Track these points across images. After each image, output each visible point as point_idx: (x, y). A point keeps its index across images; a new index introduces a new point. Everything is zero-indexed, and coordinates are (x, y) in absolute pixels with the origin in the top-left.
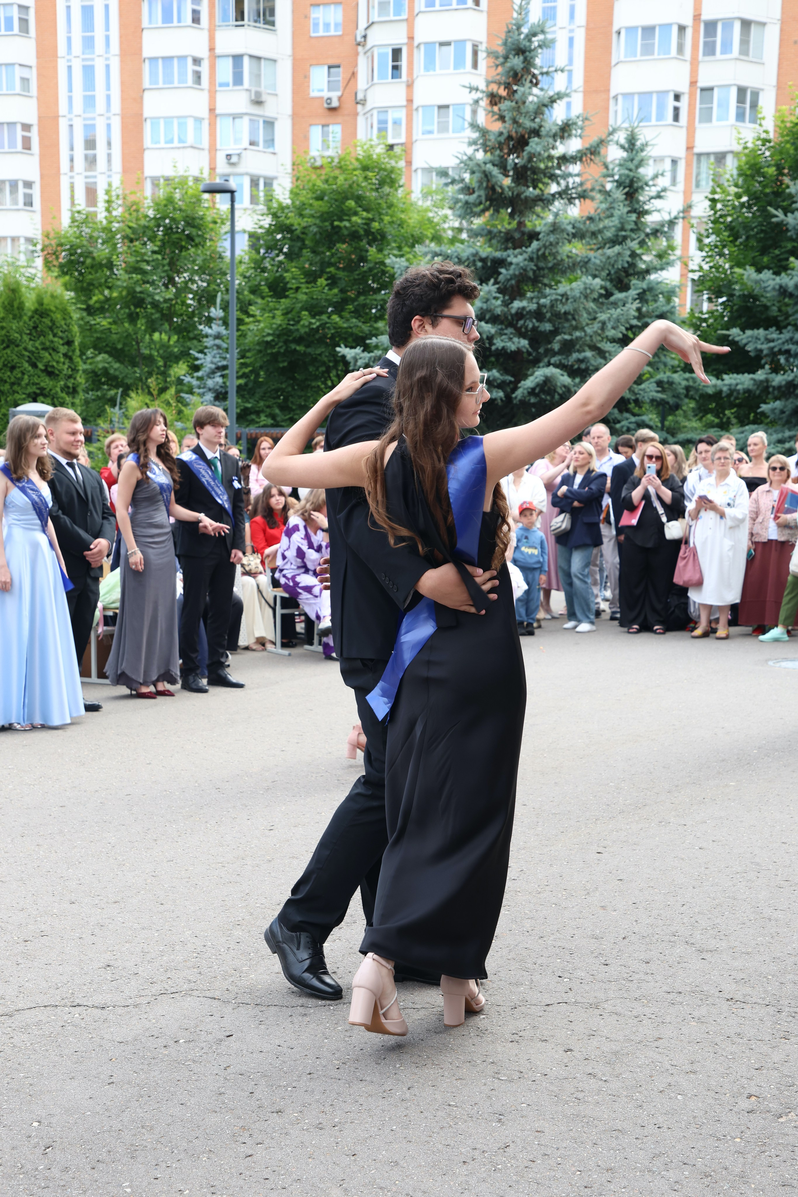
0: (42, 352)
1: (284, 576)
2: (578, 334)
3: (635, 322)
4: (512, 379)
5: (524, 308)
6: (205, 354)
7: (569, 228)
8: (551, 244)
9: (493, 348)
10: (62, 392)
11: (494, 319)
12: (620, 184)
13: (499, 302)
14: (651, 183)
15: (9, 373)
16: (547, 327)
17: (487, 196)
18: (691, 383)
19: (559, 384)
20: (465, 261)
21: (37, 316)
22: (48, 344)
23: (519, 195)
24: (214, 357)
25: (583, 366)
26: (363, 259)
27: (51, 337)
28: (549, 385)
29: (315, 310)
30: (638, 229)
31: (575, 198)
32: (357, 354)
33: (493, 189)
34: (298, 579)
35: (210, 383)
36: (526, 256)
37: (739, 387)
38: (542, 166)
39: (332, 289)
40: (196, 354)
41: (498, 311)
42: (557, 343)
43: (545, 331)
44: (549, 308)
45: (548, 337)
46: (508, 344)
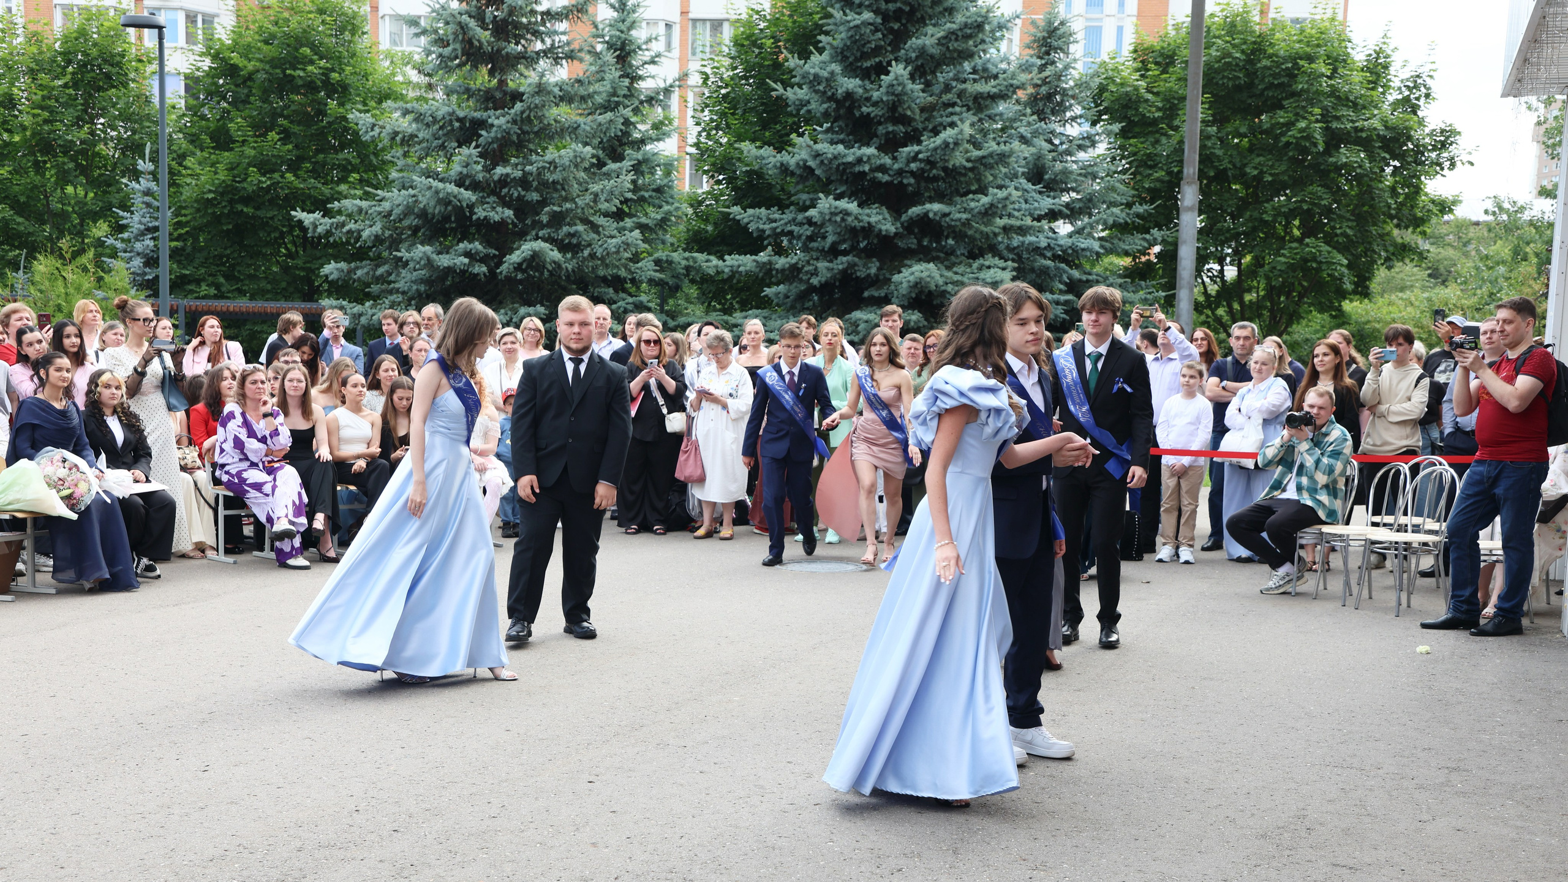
1: (227, 473)
2: (568, 205)
3: (629, 195)
4: (496, 253)
5: (507, 175)
6: (132, 213)
7: (556, 90)
8: (536, 106)
9: (474, 217)
11: (475, 186)
12: (610, 46)
13: (480, 167)
14: (644, 47)
16: (535, 196)
17: (463, 49)
18: (691, 264)
19: (548, 261)
23: (499, 51)
25: (574, 241)
26: (322, 113)
28: (537, 259)
29: (265, 166)
30: (632, 95)
31: (562, 58)
32: (315, 219)
33: (470, 42)
34: (245, 475)
35: (138, 246)
36: (508, 117)
37: (741, 269)
38: (524, 20)
39: (285, 144)
40: (120, 213)
41: (480, 177)
42: (544, 214)
43: (532, 201)
44: (536, 176)
45: (535, 208)
46: (491, 214)
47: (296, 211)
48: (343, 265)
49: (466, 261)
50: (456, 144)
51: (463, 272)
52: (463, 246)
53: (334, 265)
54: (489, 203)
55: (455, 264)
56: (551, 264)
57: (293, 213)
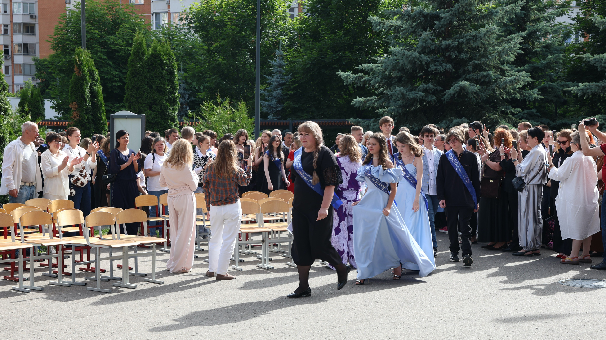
0: (155, 79)
2: (483, 59)
4: (442, 89)
5: (449, 45)
9: (429, 70)
10: (167, 102)
15: (136, 92)
16: (463, 56)
19: (469, 91)
20: (413, 18)
21: (153, 58)
22: (158, 74)
24: (277, 78)
25: (487, 80)
27: (161, 69)
28: (463, 92)
32: (348, 75)
36: (450, 12)
37: (588, 91)
39: (345, 36)
40: (267, 77)
41: (433, 47)
42: (470, 66)
43: (463, 59)
44: (466, 44)
45: (465, 62)
46: (439, 67)
47: (339, 71)
48: (362, 99)
49: (423, 94)
50: (422, 30)
51: (421, 101)
52: (422, 86)
53: (358, 99)
54: (438, 61)
55: (417, 96)
56: (472, 93)
57: (337, 73)
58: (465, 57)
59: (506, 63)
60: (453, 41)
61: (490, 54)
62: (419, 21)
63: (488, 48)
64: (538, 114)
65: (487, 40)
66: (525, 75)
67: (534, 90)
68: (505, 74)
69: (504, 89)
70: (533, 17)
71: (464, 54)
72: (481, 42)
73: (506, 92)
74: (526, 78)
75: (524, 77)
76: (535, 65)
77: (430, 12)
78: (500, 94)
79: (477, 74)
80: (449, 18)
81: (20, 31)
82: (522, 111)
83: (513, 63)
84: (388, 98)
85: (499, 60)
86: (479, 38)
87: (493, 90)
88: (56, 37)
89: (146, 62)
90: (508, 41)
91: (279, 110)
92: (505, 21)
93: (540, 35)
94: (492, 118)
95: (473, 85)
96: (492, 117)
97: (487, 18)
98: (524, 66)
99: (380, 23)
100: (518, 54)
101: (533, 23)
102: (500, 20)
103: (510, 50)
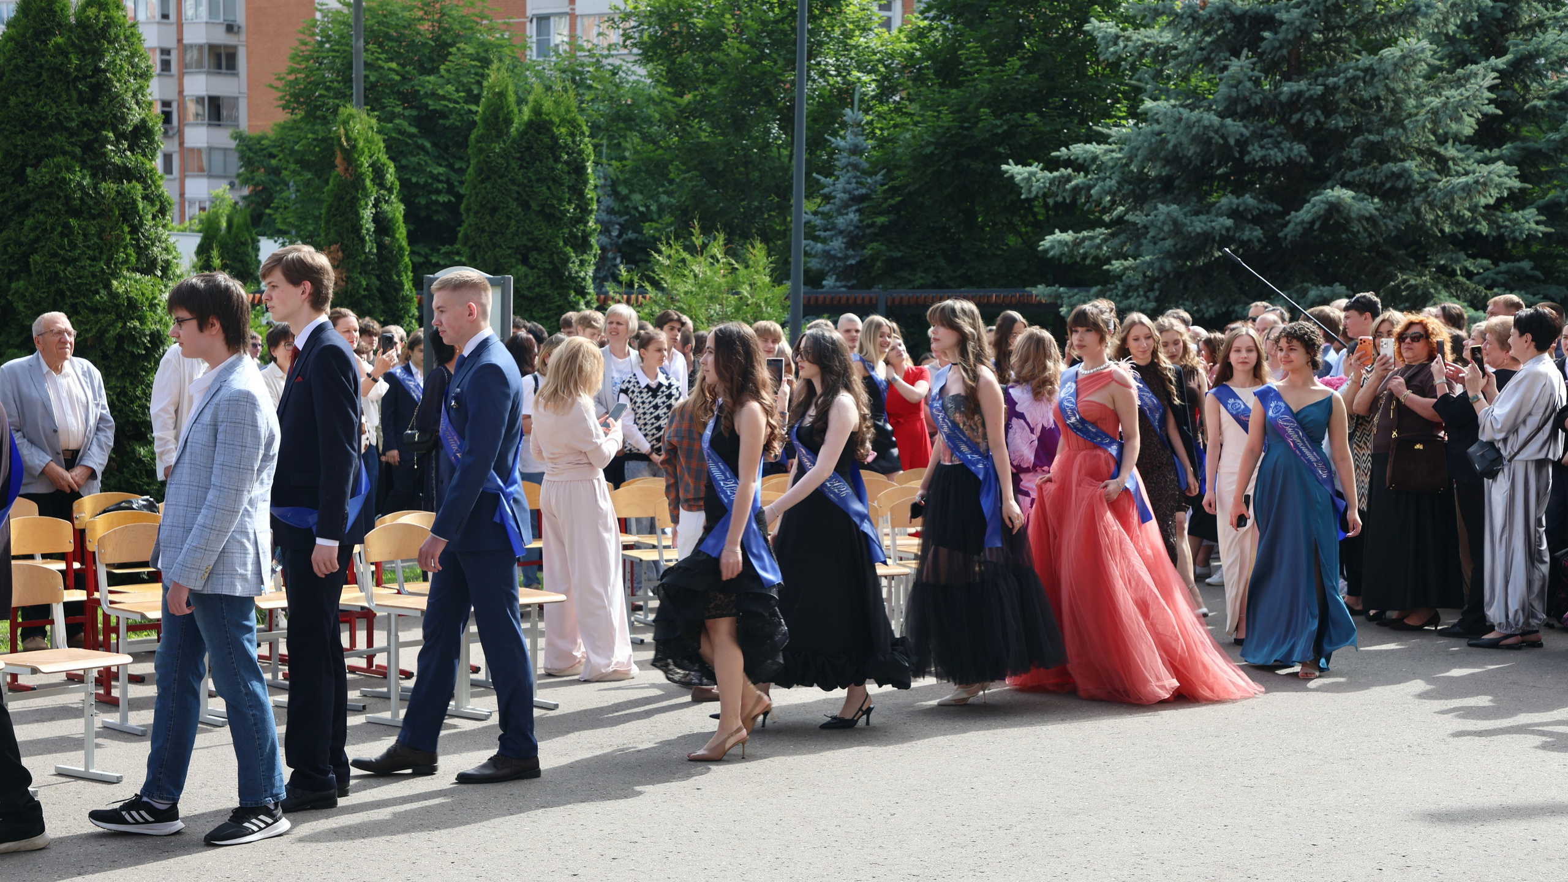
0: (536, 185)
2: (1391, 131)
4: (1280, 209)
5: (1300, 93)
6: (836, 178)
9: (1247, 159)
10: (566, 244)
15: (488, 218)
16: (1338, 122)
19: (1353, 215)
20: (1205, 22)
21: (532, 132)
22: (545, 172)
24: (849, 183)
25: (1400, 184)
27: (551, 162)
28: (1336, 216)
32: (1033, 174)
36: (1305, 9)
39: (1029, 72)
40: (822, 179)
41: (1257, 100)
42: (1356, 147)
43: (1337, 129)
44: (1344, 92)
45: (1341, 139)
46: (1272, 153)
47: (1008, 164)
48: (1068, 236)
49: (1229, 222)
50: (1227, 55)
51: (1227, 239)
52: (1226, 200)
53: (1058, 235)
54: (1271, 136)
55: (1213, 228)
56: (1359, 221)
57: (1004, 167)
58: (1342, 124)
59: (1451, 141)
60: (1310, 84)
61: (1410, 115)
62: (1220, 32)
63: (1403, 100)
64: (1538, 273)
65: (1401, 80)
66: (1503, 172)
67: (1527, 212)
68: (1449, 168)
69: (1446, 208)
70: (1525, 19)
71: (1339, 118)
72: (1386, 85)
73: (1451, 216)
74: (1506, 180)
75: (1499, 176)
76: (1531, 144)
77: (1251, 9)
78: (1435, 222)
79: (1375, 168)
80: (1302, 23)
81: (199, 65)
82: (1492, 266)
83: (1470, 140)
84: (1137, 234)
85: (1434, 133)
86: (1380, 73)
87: (1417, 212)
88: (292, 77)
89: (514, 142)
90: (1460, 83)
91: (851, 265)
92: (1451, 29)
93: (1544, 65)
94: (1411, 286)
95: (1362, 200)
96: (1412, 282)
97: (1403, 23)
98: (1499, 146)
99: (1117, 37)
100: (1485, 115)
101: (1525, 33)
102: (1437, 26)
103: (1463, 105)
